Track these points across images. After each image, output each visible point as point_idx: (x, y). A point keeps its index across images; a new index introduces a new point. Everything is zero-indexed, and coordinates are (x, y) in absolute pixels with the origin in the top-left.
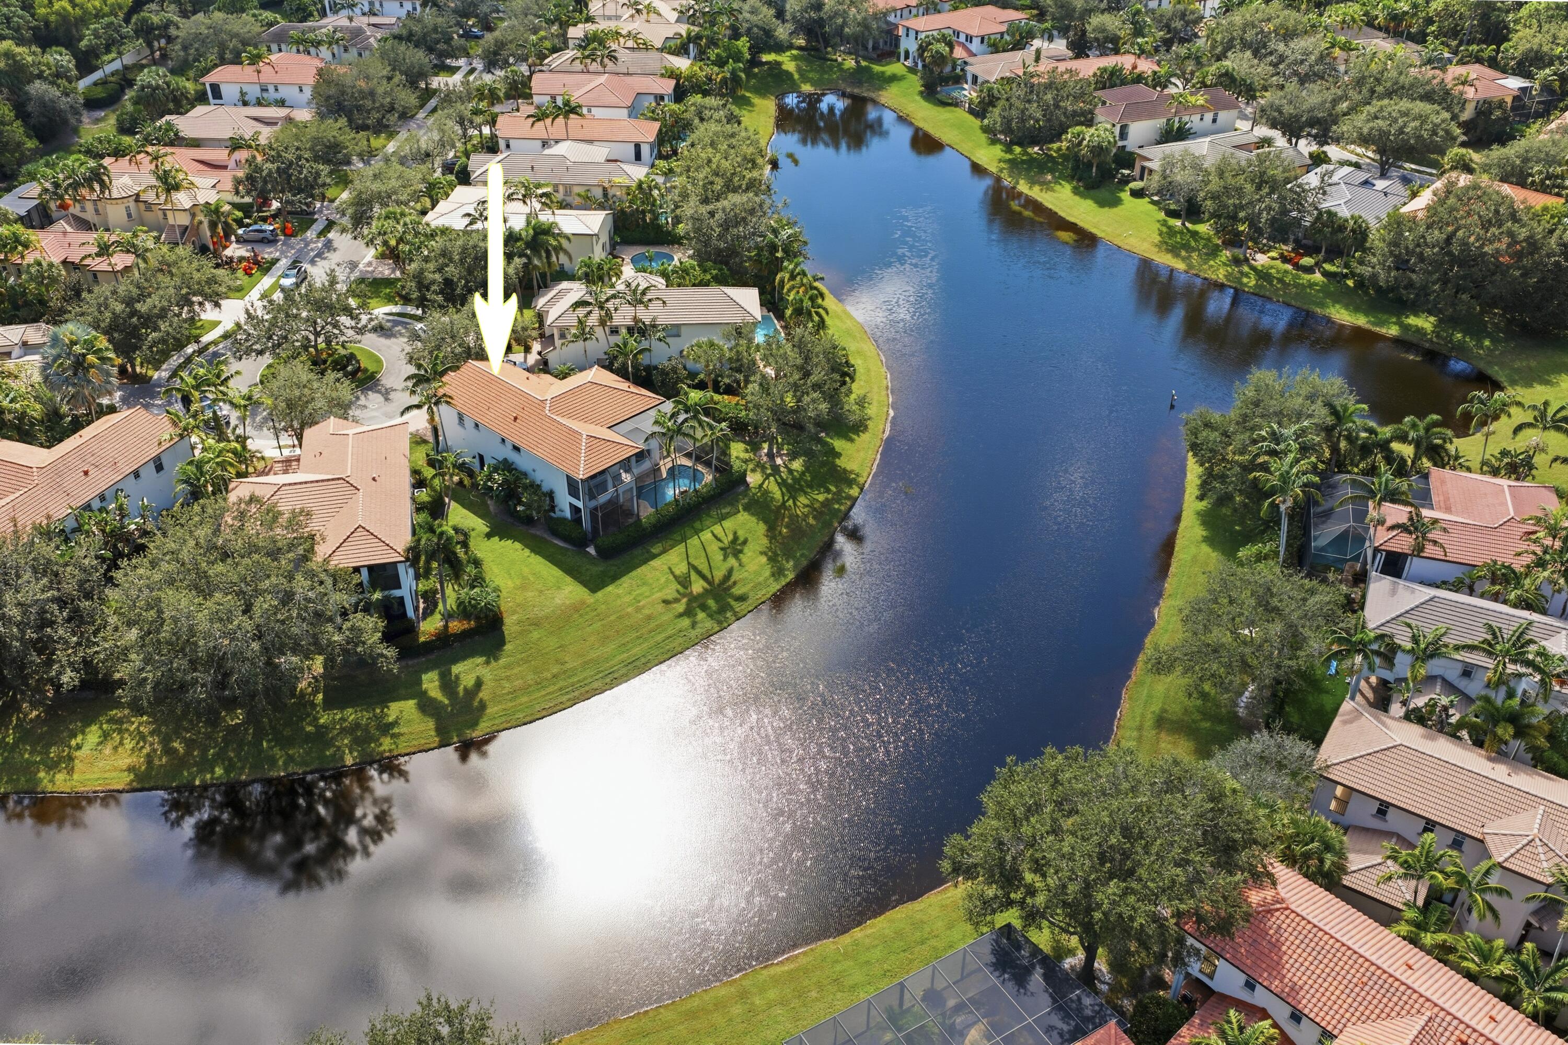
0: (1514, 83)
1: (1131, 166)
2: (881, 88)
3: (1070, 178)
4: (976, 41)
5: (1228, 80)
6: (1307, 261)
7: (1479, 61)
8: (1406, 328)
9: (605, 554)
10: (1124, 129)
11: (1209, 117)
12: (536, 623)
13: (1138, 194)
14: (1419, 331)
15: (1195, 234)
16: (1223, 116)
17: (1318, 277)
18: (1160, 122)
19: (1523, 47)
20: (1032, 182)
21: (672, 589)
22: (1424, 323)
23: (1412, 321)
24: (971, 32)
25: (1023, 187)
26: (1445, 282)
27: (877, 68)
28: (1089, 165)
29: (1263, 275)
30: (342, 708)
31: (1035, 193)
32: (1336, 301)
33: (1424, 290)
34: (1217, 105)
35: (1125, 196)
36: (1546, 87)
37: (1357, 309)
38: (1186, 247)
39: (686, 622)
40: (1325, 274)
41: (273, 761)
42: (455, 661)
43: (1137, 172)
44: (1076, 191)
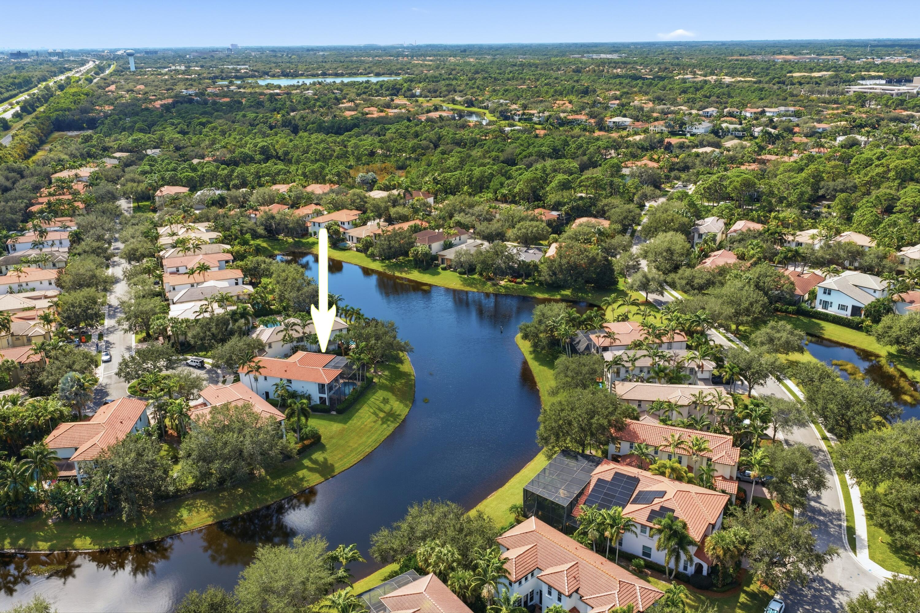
0: (555, 213)
1: (437, 260)
2: (311, 248)
3: (415, 268)
4: (346, 224)
5: (459, 224)
6: (519, 280)
7: (539, 207)
8: (562, 295)
9: (340, 412)
10: (430, 246)
11: (458, 238)
12: (332, 438)
13: (444, 269)
14: (567, 295)
15: (474, 279)
16: (463, 237)
17: (524, 285)
18: (442, 242)
19: (553, 200)
20: (401, 272)
21: (373, 418)
22: (567, 292)
23: (563, 292)
24: (343, 220)
25: (397, 274)
26: (571, 275)
27: (304, 241)
28: (423, 261)
29: (505, 287)
30: (280, 478)
31: (404, 275)
32: (535, 291)
33: (566, 281)
34: (460, 234)
35: (440, 270)
36: (567, 214)
37: (543, 293)
38: (473, 283)
39: (385, 426)
40: (527, 283)
41: (267, 500)
42: (311, 454)
43: (440, 261)
44: (420, 272)
